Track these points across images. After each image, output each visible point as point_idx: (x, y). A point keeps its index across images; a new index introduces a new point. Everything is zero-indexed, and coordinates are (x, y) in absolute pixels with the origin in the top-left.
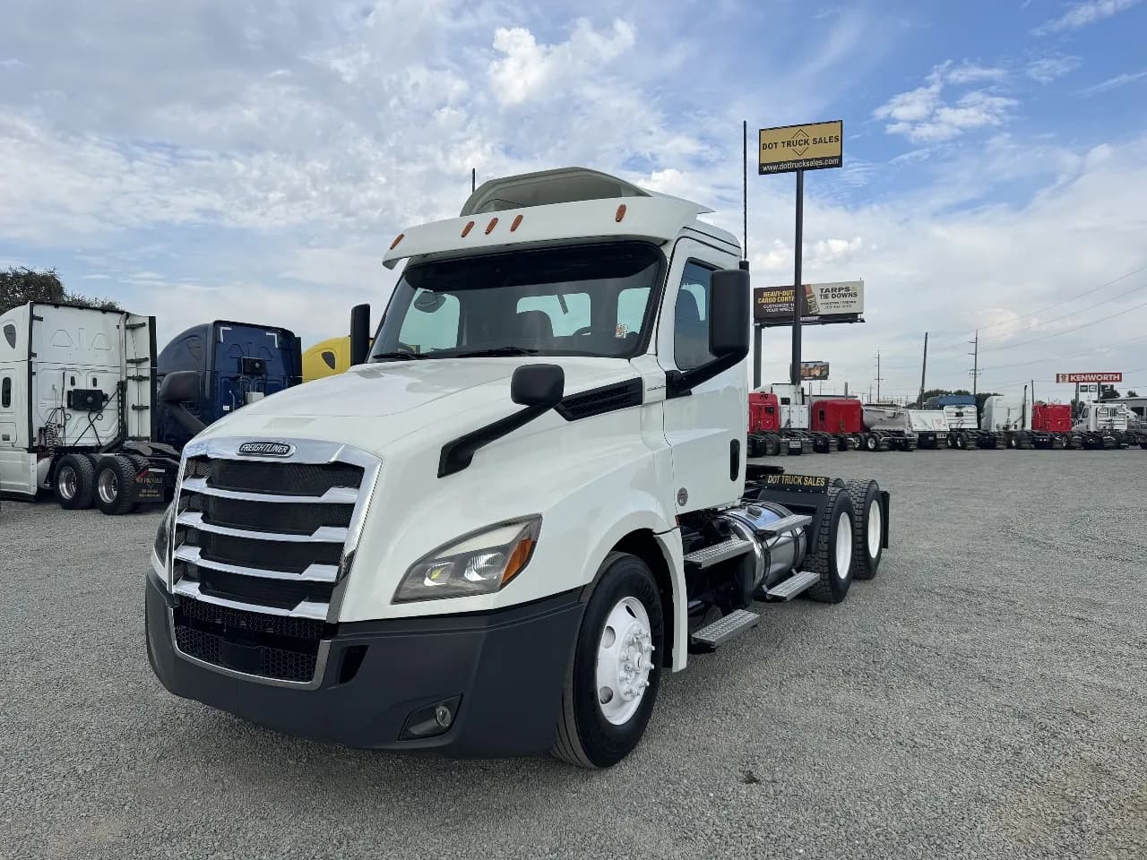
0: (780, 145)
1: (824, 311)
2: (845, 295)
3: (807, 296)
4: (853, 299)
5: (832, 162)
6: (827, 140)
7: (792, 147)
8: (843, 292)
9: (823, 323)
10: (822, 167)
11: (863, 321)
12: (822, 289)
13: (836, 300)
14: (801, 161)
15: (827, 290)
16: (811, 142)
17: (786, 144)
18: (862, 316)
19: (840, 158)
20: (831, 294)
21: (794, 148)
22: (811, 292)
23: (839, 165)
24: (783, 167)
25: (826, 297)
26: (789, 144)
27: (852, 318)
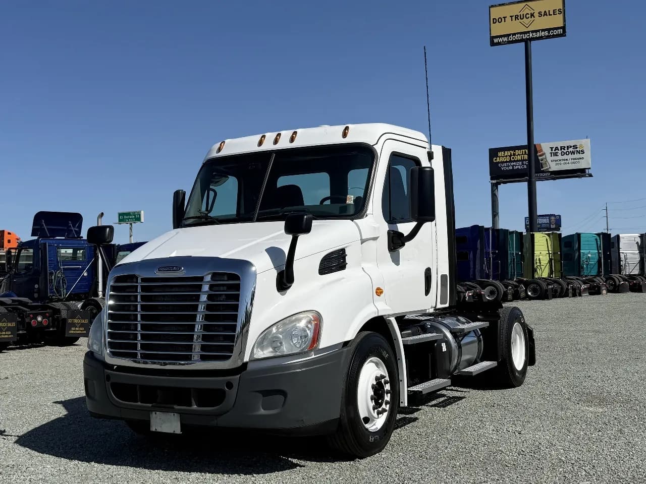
0: (508, 19)
1: (554, 167)
2: (573, 153)
3: (539, 154)
4: (581, 156)
5: (556, 32)
6: (551, 13)
7: (520, 20)
8: (571, 150)
9: (554, 179)
10: (548, 37)
11: (591, 176)
12: (552, 148)
13: (565, 157)
14: (528, 32)
15: (557, 148)
16: (536, 15)
17: (514, 18)
18: (590, 172)
19: (564, 28)
20: (560, 152)
21: (521, 21)
22: (541, 150)
23: (563, 34)
24: (511, 38)
25: (556, 154)
26: (516, 17)
27: (580, 173)
